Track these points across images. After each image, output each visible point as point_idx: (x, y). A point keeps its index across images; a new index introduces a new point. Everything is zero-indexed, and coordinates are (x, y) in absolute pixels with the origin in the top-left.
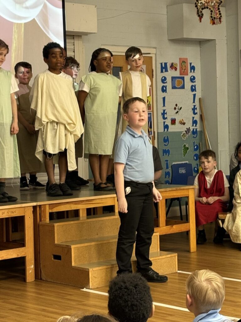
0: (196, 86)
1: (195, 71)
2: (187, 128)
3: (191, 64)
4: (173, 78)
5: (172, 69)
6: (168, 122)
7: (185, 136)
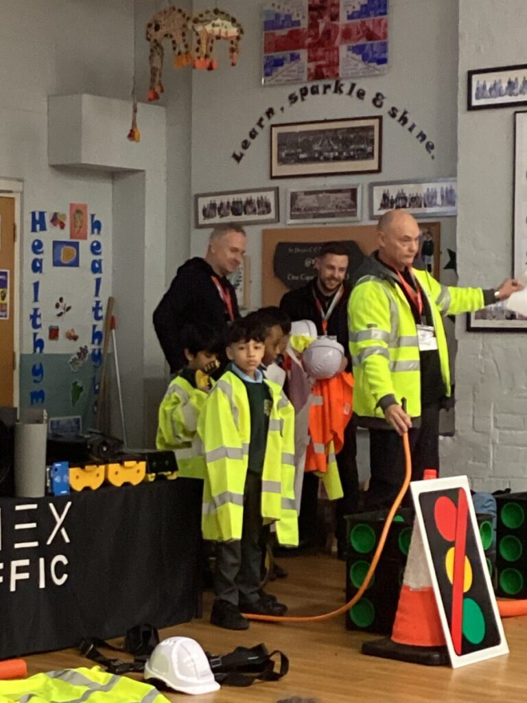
0: (103, 263)
1: (102, 232)
2: (81, 348)
3: (93, 216)
4: (56, 244)
5: (55, 225)
6: (43, 334)
7: (76, 364)
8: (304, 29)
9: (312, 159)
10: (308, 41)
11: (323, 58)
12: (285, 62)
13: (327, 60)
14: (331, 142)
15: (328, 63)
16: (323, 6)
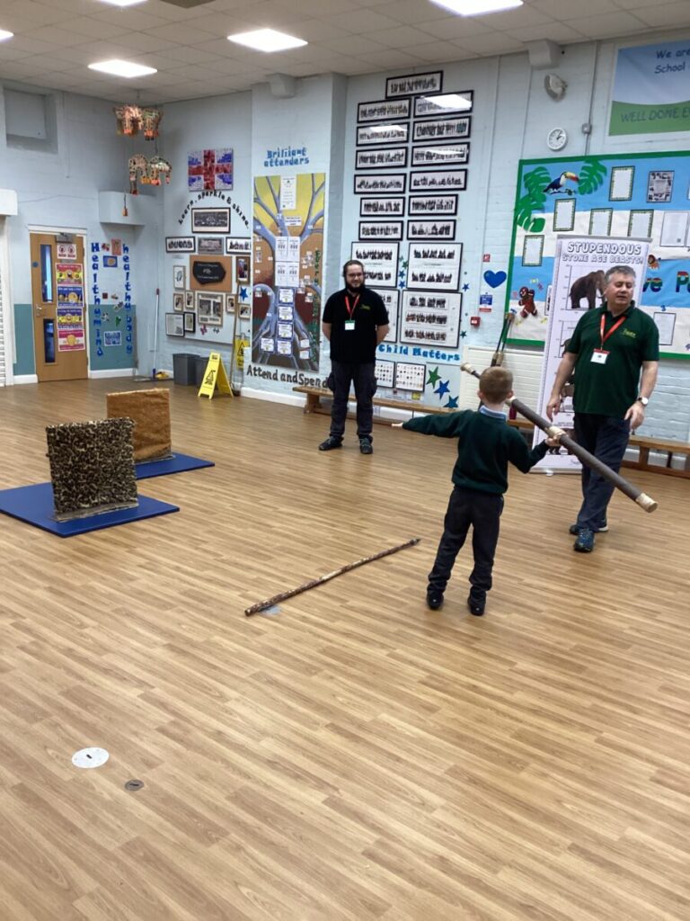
0: (130, 266)
1: (128, 252)
2: (120, 303)
3: (124, 245)
4: (105, 257)
5: (104, 249)
6: (100, 296)
7: (117, 309)
8: (202, 166)
9: (206, 225)
10: (204, 171)
11: (209, 179)
12: (196, 180)
14: (213, 218)
15: (211, 182)
16: (209, 156)
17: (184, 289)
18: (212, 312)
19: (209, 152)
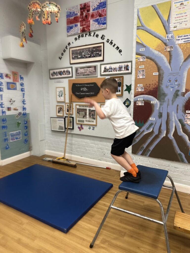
0: (25, 89)
1: (24, 80)
2: (19, 112)
3: (20, 76)
4: (8, 83)
5: (7, 78)
6: (5, 109)
7: (18, 117)
8: (79, 16)
9: (82, 58)
10: (80, 19)
11: (85, 25)
12: (73, 27)
13: (86, 25)
14: (88, 52)
15: (86, 26)
16: (85, 7)
17: (64, 102)
18: (88, 116)
19: (85, 5)
